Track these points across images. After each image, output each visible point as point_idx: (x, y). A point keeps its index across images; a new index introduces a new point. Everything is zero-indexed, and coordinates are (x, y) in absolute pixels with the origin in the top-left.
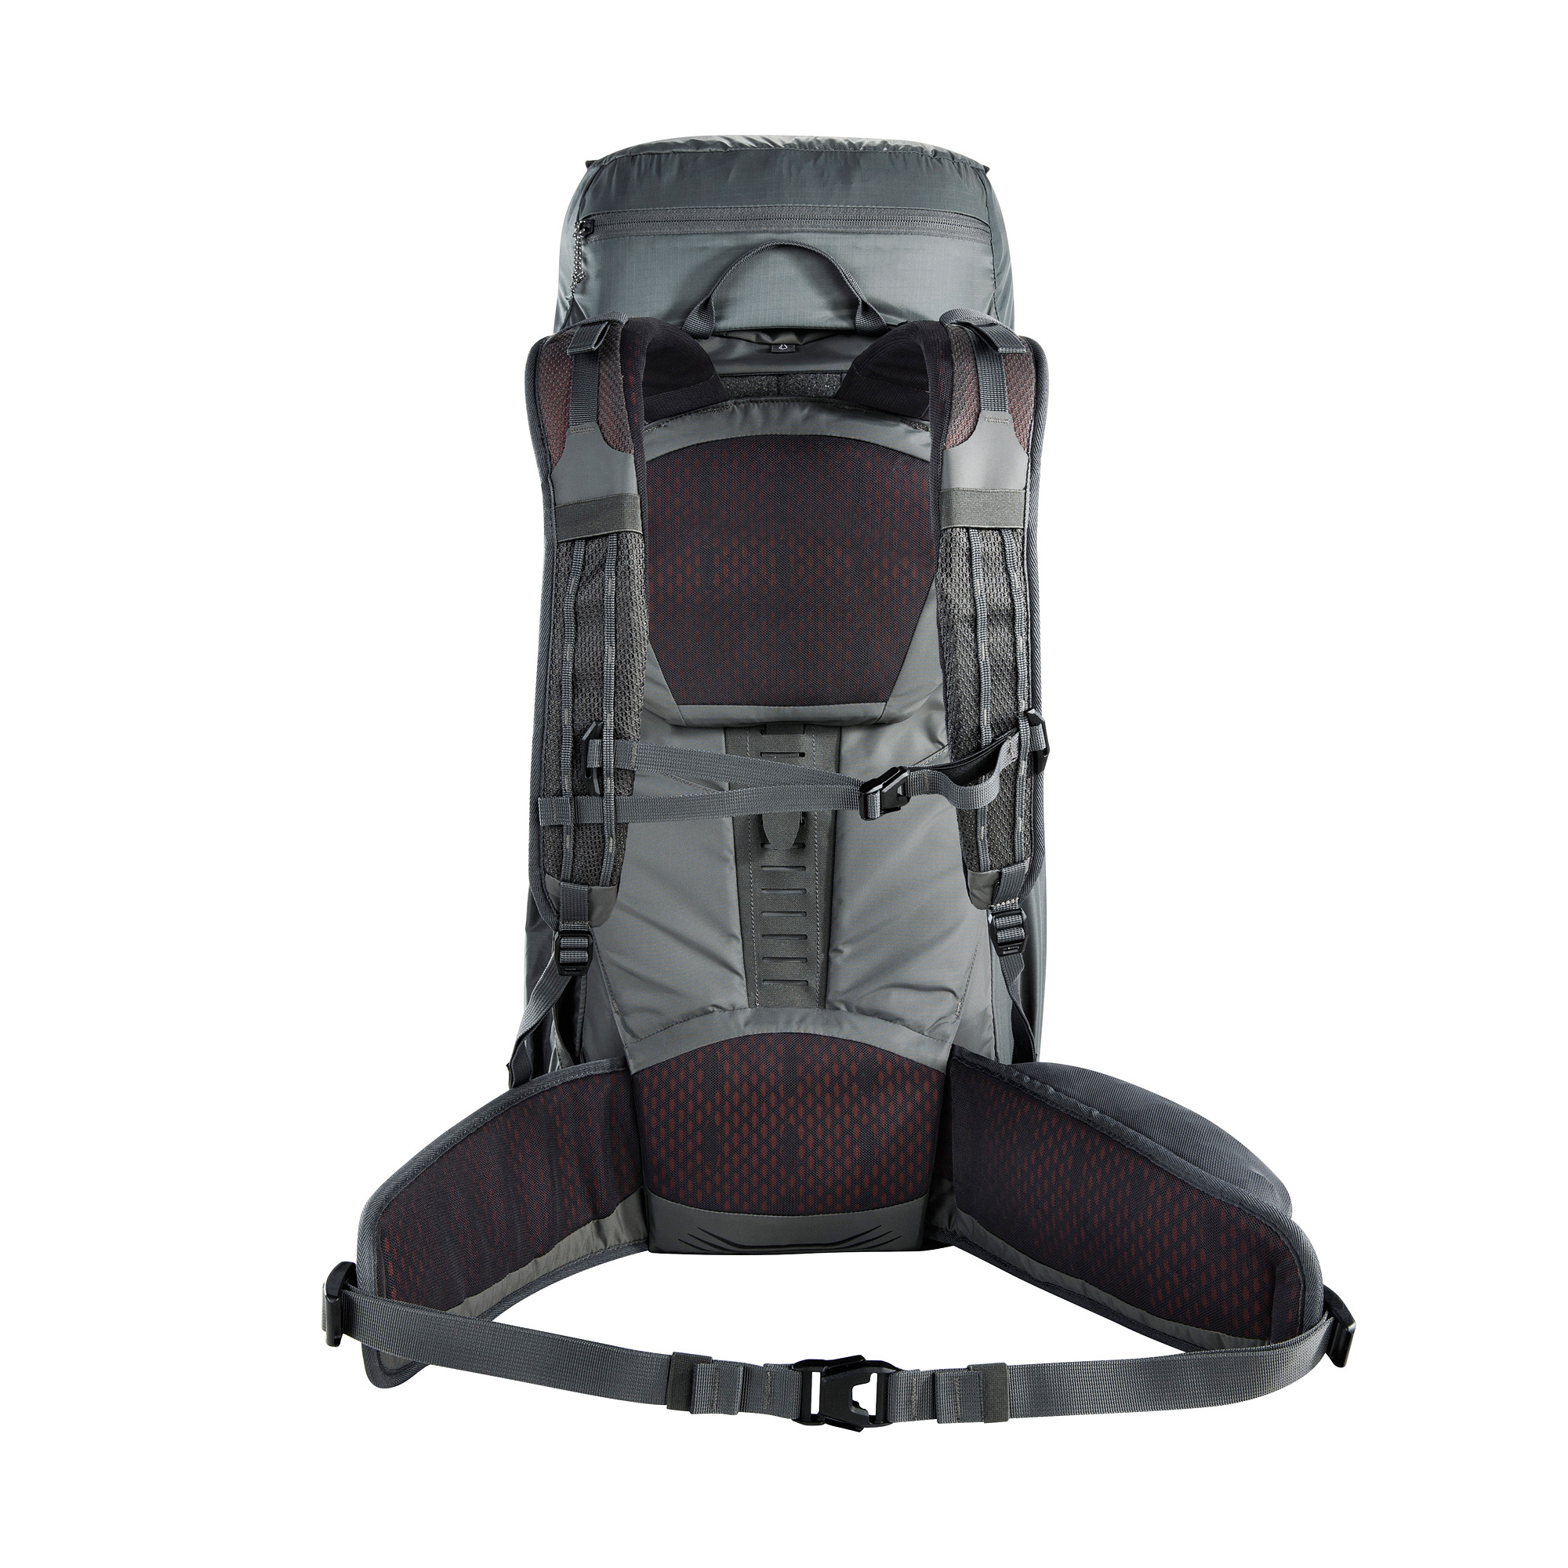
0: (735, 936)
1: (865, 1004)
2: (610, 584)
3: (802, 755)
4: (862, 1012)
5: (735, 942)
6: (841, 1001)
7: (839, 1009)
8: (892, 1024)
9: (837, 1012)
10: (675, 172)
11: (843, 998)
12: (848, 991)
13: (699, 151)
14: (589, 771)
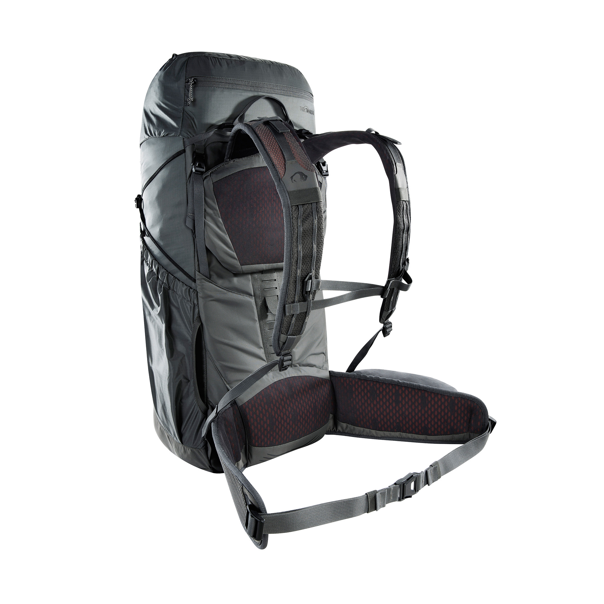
0: (262, 348)
1: (304, 363)
2: (316, 222)
3: (275, 280)
4: (304, 365)
5: (262, 349)
6: (297, 363)
7: (297, 366)
8: (313, 368)
9: (297, 367)
10: (226, 66)
11: (298, 362)
12: (298, 359)
13: (232, 59)
14: (306, 292)
